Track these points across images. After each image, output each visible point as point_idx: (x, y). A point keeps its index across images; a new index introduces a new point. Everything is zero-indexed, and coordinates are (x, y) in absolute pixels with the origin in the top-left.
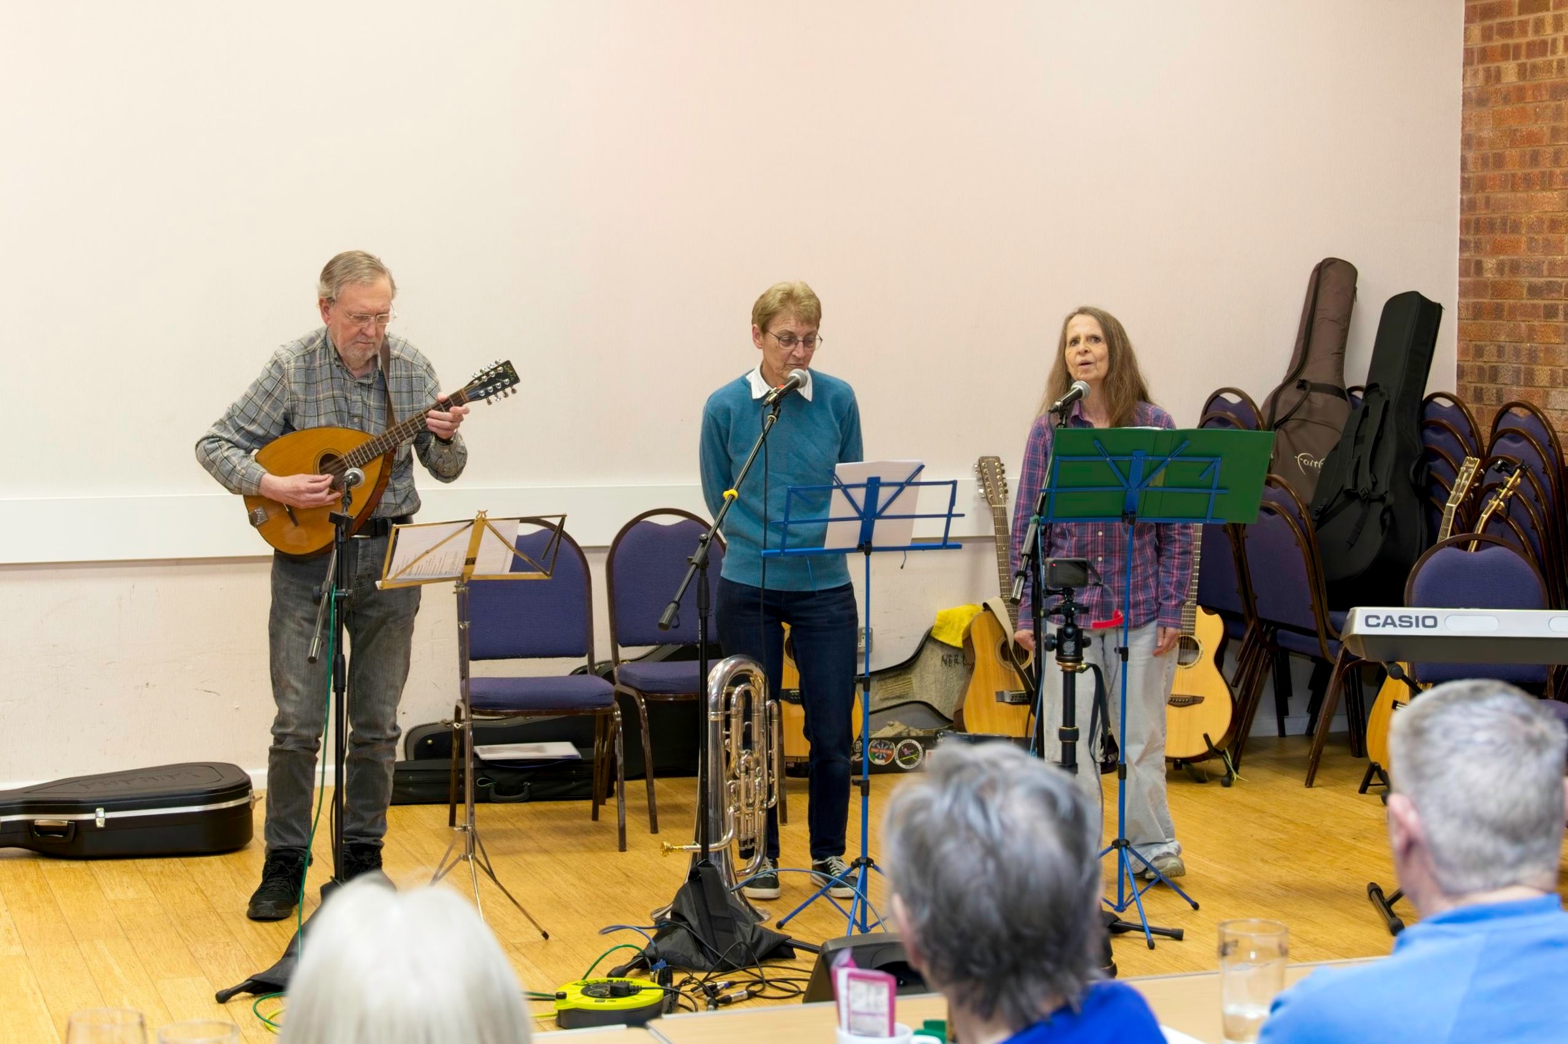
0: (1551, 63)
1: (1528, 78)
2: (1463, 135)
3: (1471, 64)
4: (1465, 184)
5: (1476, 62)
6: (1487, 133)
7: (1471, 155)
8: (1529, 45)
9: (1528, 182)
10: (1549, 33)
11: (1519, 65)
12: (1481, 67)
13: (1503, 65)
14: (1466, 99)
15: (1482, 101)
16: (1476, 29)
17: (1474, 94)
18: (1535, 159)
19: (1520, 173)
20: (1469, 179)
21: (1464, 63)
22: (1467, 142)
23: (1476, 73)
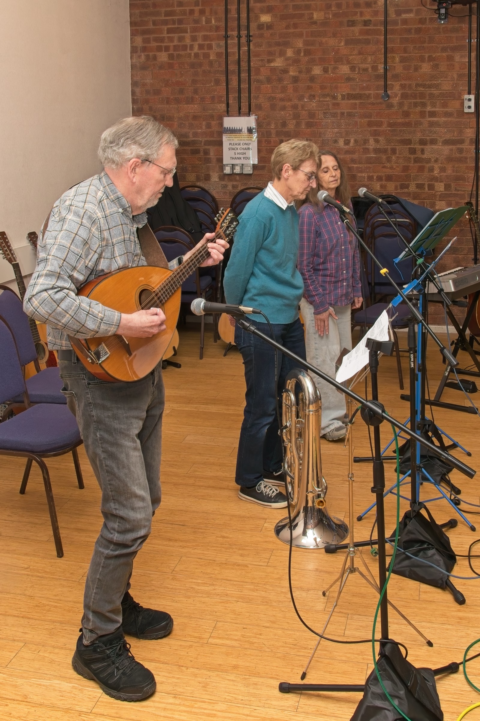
0: (190, 54)
1: (175, 59)
2: (132, 81)
3: (136, 52)
4: (134, 101)
5: (139, 51)
6: (148, 81)
7: (138, 90)
8: (174, 46)
9: (178, 101)
10: (188, 42)
11: (169, 55)
12: (142, 54)
13: (158, 54)
14: (133, 67)
15: (144, 68)
16: (139, 40)
17: (138, 65)
18: (181, 91)
19: (172, 97)
20: (137, 99)
21: (131, 52)
22: (134, 84)
23: (140, 57)
